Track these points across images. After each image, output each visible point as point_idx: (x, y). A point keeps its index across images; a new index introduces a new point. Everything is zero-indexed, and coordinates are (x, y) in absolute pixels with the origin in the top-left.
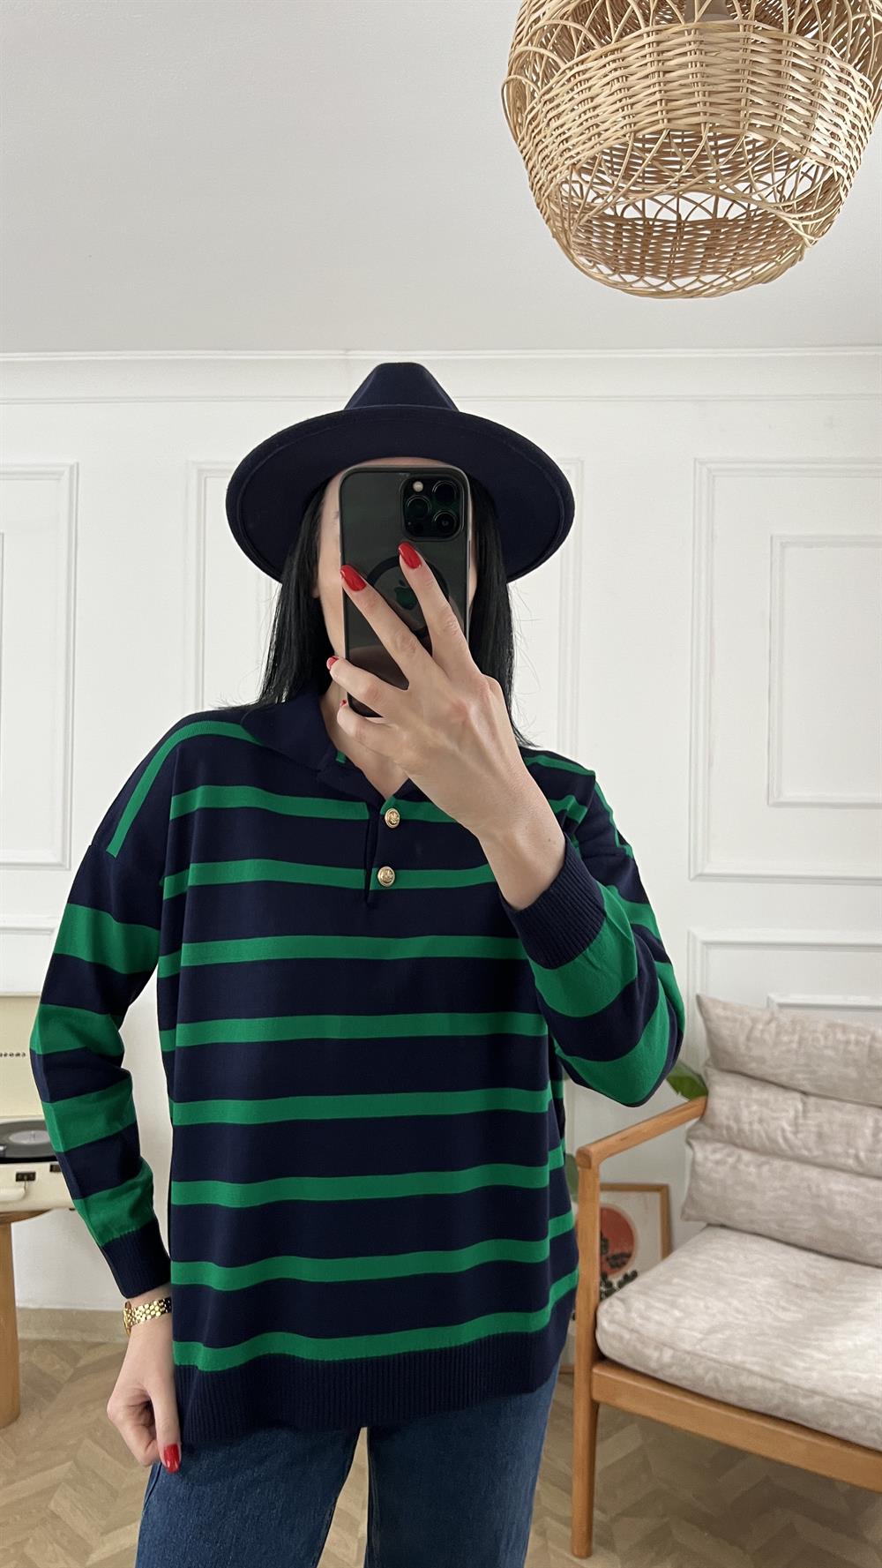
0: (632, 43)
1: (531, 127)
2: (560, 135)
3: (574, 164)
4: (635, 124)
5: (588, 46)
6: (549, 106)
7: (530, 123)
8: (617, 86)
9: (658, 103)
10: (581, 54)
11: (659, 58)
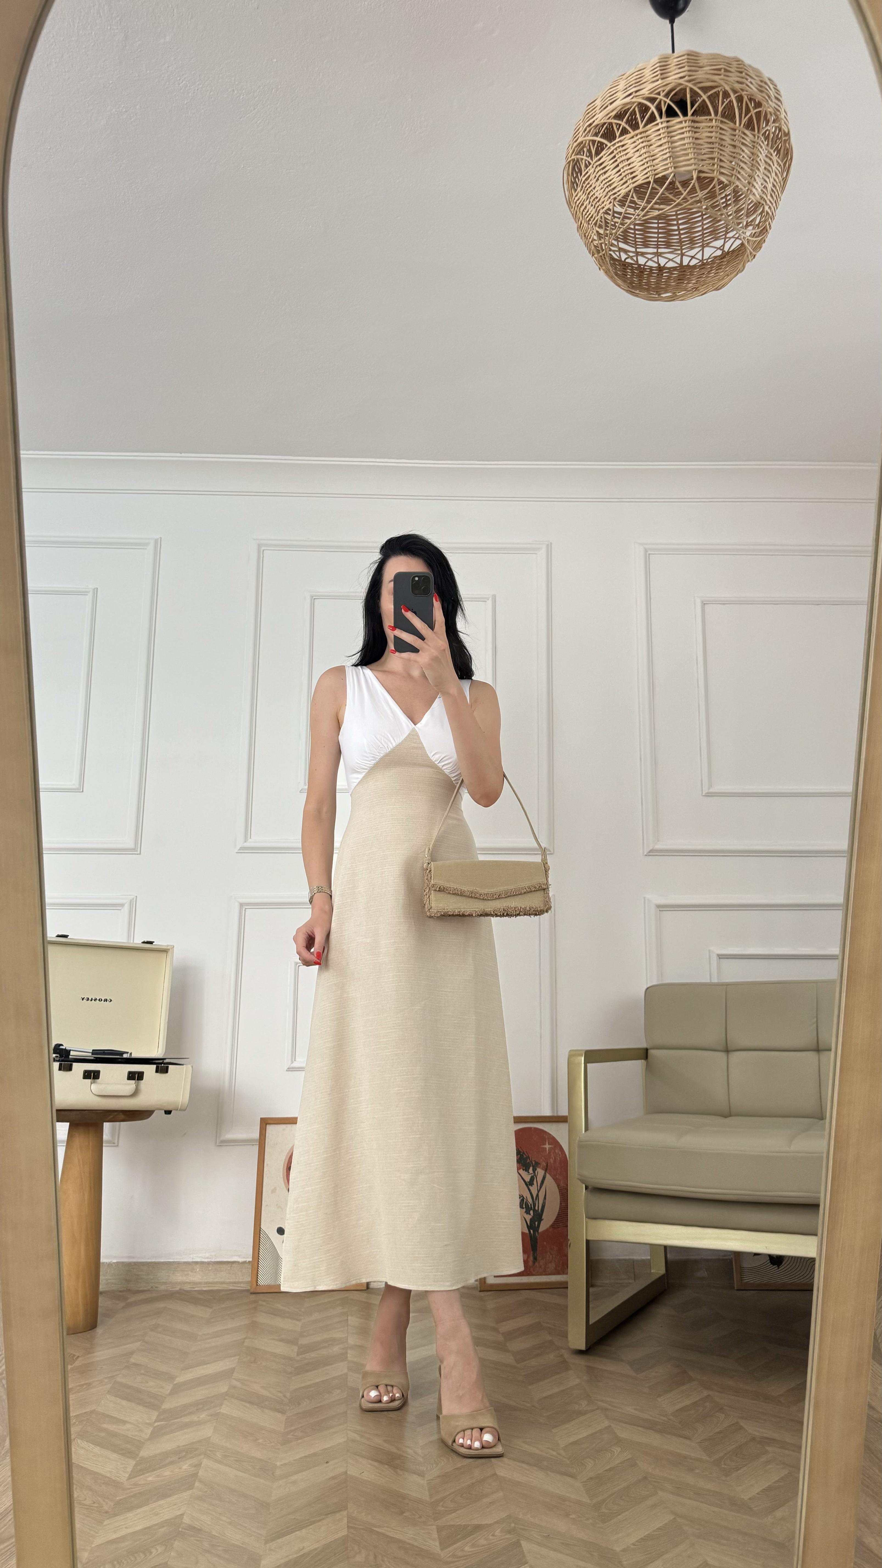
0: (652, 128)
1: (584, 185)
2: (606, 183)
3: (615, 199)
4: (655, 170)
5: (624, 132)
6: (599, 168)
7: (584, 182)
8: (643, 151)
9: (669, 159)
10: (620, 136)
11: (669, 135)
